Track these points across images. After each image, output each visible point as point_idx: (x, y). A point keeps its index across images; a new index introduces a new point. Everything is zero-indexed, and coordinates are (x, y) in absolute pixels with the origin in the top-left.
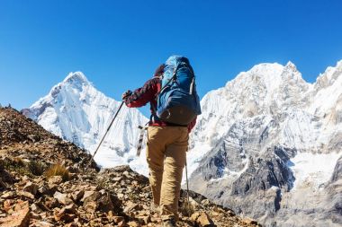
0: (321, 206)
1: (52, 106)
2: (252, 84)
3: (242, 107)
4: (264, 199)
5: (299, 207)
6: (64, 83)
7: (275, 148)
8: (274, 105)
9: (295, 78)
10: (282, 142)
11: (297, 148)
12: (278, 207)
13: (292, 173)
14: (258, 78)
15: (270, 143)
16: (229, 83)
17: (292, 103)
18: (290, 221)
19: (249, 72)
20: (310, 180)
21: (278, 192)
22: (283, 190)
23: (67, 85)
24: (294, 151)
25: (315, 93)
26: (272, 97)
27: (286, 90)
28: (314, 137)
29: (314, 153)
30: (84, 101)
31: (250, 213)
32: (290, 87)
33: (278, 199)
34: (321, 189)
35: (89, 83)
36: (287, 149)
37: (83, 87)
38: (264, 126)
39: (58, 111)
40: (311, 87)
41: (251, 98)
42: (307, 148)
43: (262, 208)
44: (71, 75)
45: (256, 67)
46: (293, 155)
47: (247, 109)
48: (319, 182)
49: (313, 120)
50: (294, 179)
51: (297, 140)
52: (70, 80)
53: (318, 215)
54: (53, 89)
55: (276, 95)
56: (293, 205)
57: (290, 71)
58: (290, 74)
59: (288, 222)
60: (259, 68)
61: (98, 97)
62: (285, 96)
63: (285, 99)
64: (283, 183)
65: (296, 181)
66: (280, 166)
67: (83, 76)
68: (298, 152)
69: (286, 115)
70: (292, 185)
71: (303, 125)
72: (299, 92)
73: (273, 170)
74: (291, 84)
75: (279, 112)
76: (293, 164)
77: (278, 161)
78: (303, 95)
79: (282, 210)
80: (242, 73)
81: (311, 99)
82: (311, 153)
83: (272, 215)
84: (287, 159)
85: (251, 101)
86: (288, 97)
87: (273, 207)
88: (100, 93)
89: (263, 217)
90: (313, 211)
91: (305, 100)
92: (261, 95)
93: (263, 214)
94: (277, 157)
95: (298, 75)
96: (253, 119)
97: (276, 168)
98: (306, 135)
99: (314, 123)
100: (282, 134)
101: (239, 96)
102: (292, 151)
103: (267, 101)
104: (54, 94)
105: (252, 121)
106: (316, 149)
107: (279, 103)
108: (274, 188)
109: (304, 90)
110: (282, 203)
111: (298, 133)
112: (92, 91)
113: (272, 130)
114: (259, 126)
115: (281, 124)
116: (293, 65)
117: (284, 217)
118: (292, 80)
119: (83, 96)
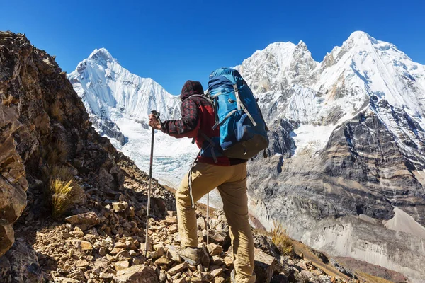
0: (315, 169)
1: (79, 82)
2: (266, 62)
3: (256, 83)
4: (269, 164)
5: (297, 170)
6: (89, 59)
7: (282, 120)
8: (285, 82)
9: (305, 56)
10: (288, 115)
11: (301, 121)
12: (279, 171)
13: (294, 142)
14: (272, 56)
15: (278, 116)
16: (246, 61)
17: (301, 80)
18: (289, 182)
19: (264, 50)
20: (308, 148)
21: (281, 158)
22: (285, 157)
23: (92, 61)
24: (297, 124)
25: (321, 71)
26: (284, 75)
27: (297, 68)
28: (316, 110)
29: (315, 125)
30: (110, 77)
31: (257, 176)
32: (300, 65)
33: (281, 163)
34: (317, 155)
35: (114, 60)
36: (292, 122)
37: (108, 64)
38: (273, 101)
39: (84, 87)
40: (319, 65)
41: (265, 75)
42: (309, 120)
43: (267, 172)
44: (96, 51)
45: (270, 45)
46: (297, 127)
47: (261, 86)
48: (316, 149)
49: (316, 96)
50: (296, 147)
51: (301, 113)
52: (95, 57)
53: (312, 177)
54: (79, 65)
55: (287, 73)
56: (292, 169)
57: (301, 49)
58: (301, 53)
59: (286, 182)
60: (273, 47)
61: (123, 74)
62: (295, 73)
63: (295, 76)
64: (285, 150)
65: (297, 149)
66: (284, 136)
67: (107, 53)
68: (301, 124)
69: (293, 91)
70: (293, 153)
71: (307, 101)
72: (308, 70)
73: (278, 140)
74: (301, 62)
75: (288, 88)
76: (295, 135)
77: (283, 132)
78: (311, 73)
79: (283, 173)
80: (258, 51)
81: (317, 77)
82: (312, 125)
83: (274, 177)
84: (291, 130)
85: (265, 78)
86: (298, 74)
87: (276, 171)
88: (124, 69)
89: (267, 179)
90: (308, 173)
91: (313, 77)
92: (274, 73)
93: (267, 177)
94: (282, 129)
95: (308, 54)
96: (264, 95)
97: (281, 138)
98: (309, 109)
99: (317, 98)
100: (288, 109)
101: (254, 73)
102: (296, 123)
103: (279, 79)
104: (80, 70)
105: (263, 97)
106: (316, 122)
107: (290, 80)
108: (278, 155)
109: (312, 68)
110: (283, 167)
111: (302, 107)
112: (117, 67)
113: (280, 105)
114: (269, 101)
115: (288, 99)
116: (304, 44)
117: (284, 179)
118: (301, 59)
119: (108, 72)
